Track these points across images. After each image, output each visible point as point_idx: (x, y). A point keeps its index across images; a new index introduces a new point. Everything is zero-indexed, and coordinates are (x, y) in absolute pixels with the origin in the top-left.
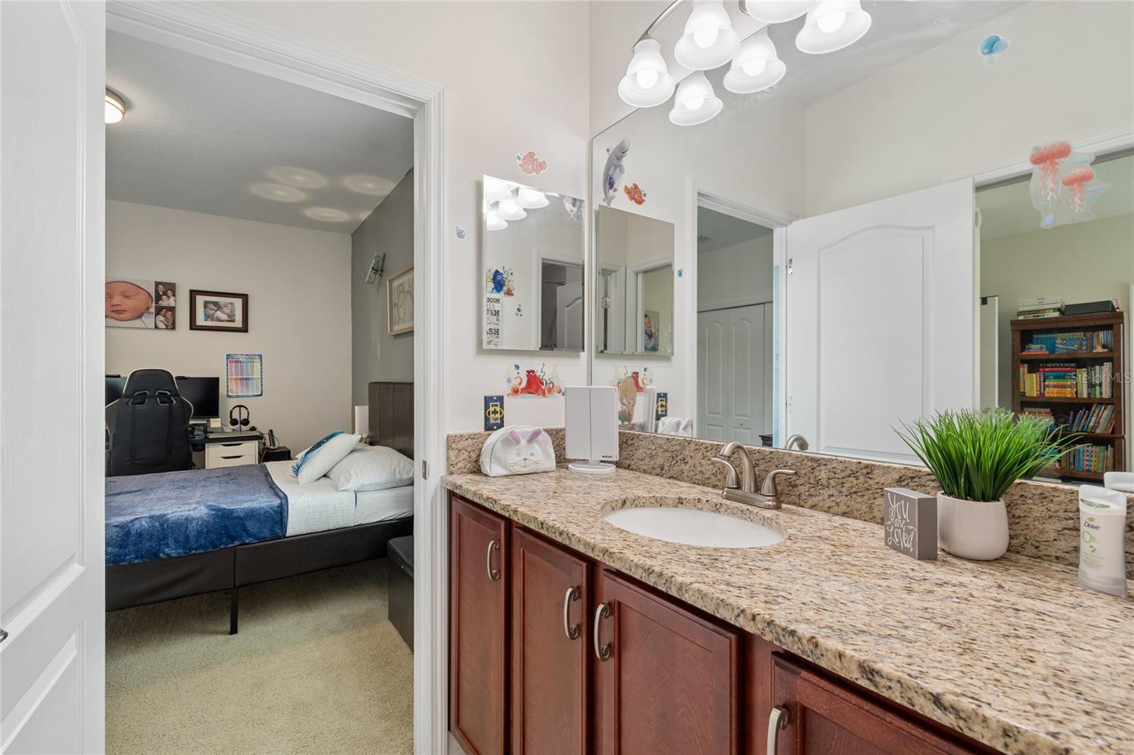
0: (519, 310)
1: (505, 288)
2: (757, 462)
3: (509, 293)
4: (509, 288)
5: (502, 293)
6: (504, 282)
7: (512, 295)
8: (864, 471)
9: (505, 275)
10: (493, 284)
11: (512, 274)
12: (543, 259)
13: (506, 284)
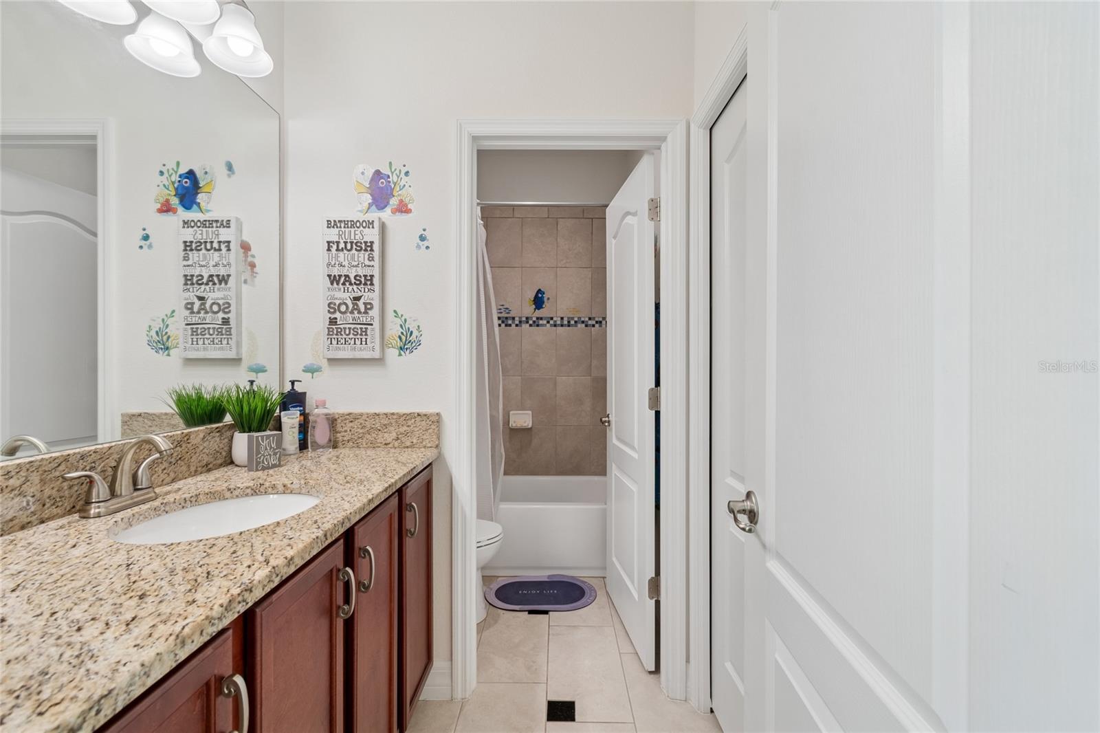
0: (422, 238)
1: (394, 202)
2: (93, 465)
3: (403, 209)
4: (401, 201)
5: (388, 210)
6: (392, 190)
7: (408, 211)
8: (186, 439)
9: (394, 178)
10: (369, 196)
11: (407, 174)
12: (475, 139)
13: (395, 193)
